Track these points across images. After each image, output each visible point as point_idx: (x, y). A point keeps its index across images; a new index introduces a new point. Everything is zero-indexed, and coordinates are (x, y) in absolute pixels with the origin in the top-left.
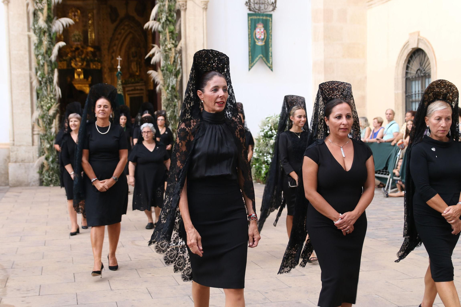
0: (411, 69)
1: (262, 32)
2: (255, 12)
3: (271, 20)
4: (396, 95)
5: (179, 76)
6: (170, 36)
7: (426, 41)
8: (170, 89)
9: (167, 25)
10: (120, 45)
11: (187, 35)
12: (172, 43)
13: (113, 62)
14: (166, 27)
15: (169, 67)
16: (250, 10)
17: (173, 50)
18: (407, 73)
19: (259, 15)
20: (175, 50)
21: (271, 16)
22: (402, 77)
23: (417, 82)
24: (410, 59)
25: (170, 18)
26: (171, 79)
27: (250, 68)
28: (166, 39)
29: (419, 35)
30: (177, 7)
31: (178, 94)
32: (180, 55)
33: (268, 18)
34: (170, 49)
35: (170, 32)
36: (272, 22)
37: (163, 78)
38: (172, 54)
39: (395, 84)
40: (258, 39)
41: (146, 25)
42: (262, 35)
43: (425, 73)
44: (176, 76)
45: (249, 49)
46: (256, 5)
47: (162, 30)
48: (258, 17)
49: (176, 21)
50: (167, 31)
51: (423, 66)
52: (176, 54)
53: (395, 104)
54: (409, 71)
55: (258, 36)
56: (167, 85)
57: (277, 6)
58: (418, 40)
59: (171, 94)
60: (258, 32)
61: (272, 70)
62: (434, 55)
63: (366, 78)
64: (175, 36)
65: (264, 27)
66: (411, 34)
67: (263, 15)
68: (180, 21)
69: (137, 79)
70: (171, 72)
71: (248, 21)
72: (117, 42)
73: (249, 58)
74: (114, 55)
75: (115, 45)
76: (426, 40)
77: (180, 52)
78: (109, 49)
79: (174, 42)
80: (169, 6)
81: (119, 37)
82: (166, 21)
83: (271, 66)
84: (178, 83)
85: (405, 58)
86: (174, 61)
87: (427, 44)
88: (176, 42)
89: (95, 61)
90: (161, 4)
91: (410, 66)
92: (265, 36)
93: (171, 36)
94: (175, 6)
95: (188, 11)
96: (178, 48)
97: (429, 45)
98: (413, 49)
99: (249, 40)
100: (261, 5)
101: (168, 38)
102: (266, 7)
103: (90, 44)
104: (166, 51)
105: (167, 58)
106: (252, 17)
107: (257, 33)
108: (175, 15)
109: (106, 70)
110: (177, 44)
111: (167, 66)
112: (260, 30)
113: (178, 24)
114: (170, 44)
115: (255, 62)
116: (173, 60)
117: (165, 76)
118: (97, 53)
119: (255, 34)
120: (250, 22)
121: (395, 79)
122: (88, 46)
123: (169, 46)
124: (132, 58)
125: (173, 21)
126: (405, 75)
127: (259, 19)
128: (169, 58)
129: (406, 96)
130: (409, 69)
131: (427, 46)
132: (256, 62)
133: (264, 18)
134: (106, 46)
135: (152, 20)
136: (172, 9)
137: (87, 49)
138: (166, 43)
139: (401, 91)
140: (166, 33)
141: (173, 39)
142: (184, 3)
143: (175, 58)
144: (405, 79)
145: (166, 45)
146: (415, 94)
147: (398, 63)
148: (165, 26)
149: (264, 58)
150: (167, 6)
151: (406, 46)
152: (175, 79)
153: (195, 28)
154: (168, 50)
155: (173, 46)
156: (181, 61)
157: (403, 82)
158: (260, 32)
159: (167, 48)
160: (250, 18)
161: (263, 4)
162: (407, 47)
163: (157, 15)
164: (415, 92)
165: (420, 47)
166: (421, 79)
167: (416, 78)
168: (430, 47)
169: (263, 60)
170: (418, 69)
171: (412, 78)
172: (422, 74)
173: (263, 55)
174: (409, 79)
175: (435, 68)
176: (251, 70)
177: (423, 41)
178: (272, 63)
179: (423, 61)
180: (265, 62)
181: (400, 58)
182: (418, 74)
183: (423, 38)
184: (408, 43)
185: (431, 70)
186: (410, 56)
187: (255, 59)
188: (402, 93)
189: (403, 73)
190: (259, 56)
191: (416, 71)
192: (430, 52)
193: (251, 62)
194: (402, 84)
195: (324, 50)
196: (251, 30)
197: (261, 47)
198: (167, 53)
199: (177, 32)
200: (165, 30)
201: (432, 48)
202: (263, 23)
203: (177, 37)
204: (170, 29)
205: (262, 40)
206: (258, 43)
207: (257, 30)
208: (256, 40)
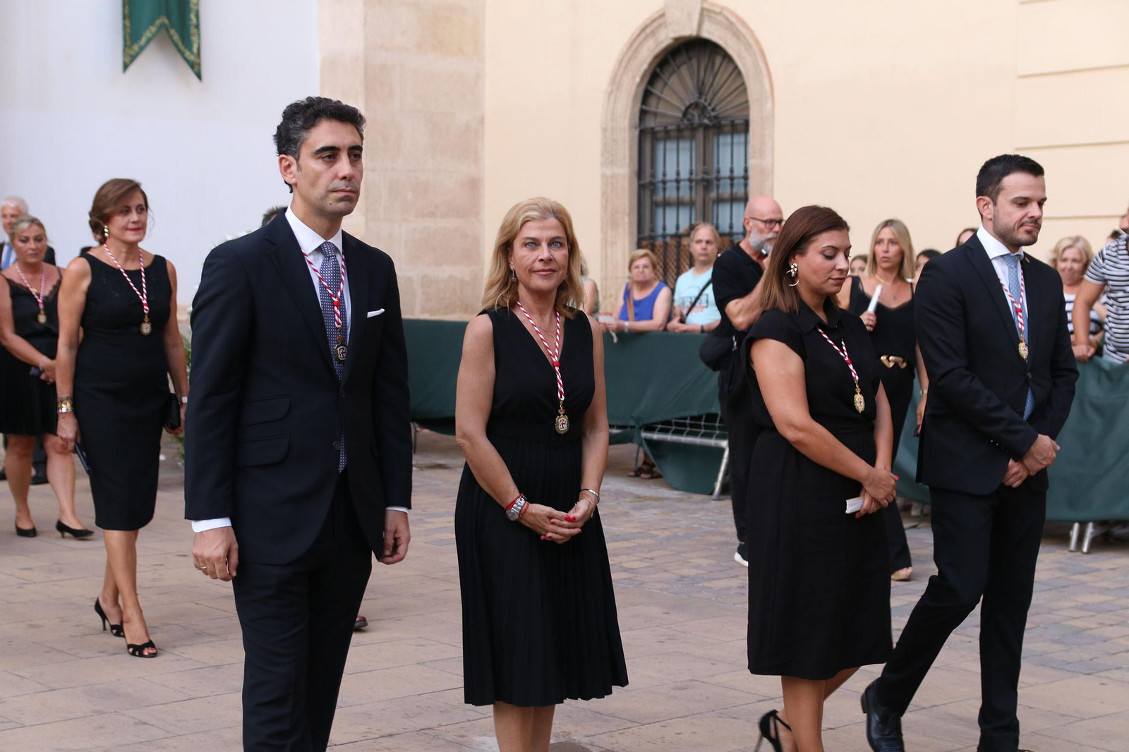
0: (660, 101)
4: (609, 182)
7: (733, 20)
18: (643, 114)
22: (631, 127)
23: (685, 145)
24: (658, 70)
27: (128, 60)
39: (605, 145)
43: (715, 117)
51: (709, 97)
53: (605, 208)
54: (652, 107)
58: (703, 10)
61: (199, 76)
62: (766, 64)
63: (482, 121)
76: (733, 14)
83: (197, 61)
85: (645, 66)
87: (740, 27)
91: (656, 90)
97: (744, 31)
98: (676, 39)
115: (143, 40)
121: (604, 130)
126: (637, 120)
129: (641, 187)
130: (653, 102)
131: (737, 35)
132: (149, 41)
139: (624, 170)
144: (637, 133)
146: (678, 181)
147: (615, 81)
149: (173, 32)
151: (648, 31)
157: (631, 140)
162: (653, 33)
164: (678, 174)
165: (705, 34)
166: (700, 134)
167: (679, 130)
168: (748, 37)
169: (171, 37)
170: (690, 106)
171: (667, 132)
172: (706, 121)
173: (169, 19)
174: (653, 133)
175: (769, 105)
176: (133, 68)
177: (719, 18)
178: (199, 50)
179: (709, 81)
180: (174, 42)
181: (624, 64)
182: (689, 120)
183: (723, 8)
184: (658, 20)
185: (747, 108)
186: (658, 60)
187: (144, 31)
188: (630, 178)
189: (632, 114)
190: (158, 22)
191: (683, 108)
192: (745, 54)
193: (129, 42)
194: (631, 148)
195: (365, 20)
201: (757, 42)
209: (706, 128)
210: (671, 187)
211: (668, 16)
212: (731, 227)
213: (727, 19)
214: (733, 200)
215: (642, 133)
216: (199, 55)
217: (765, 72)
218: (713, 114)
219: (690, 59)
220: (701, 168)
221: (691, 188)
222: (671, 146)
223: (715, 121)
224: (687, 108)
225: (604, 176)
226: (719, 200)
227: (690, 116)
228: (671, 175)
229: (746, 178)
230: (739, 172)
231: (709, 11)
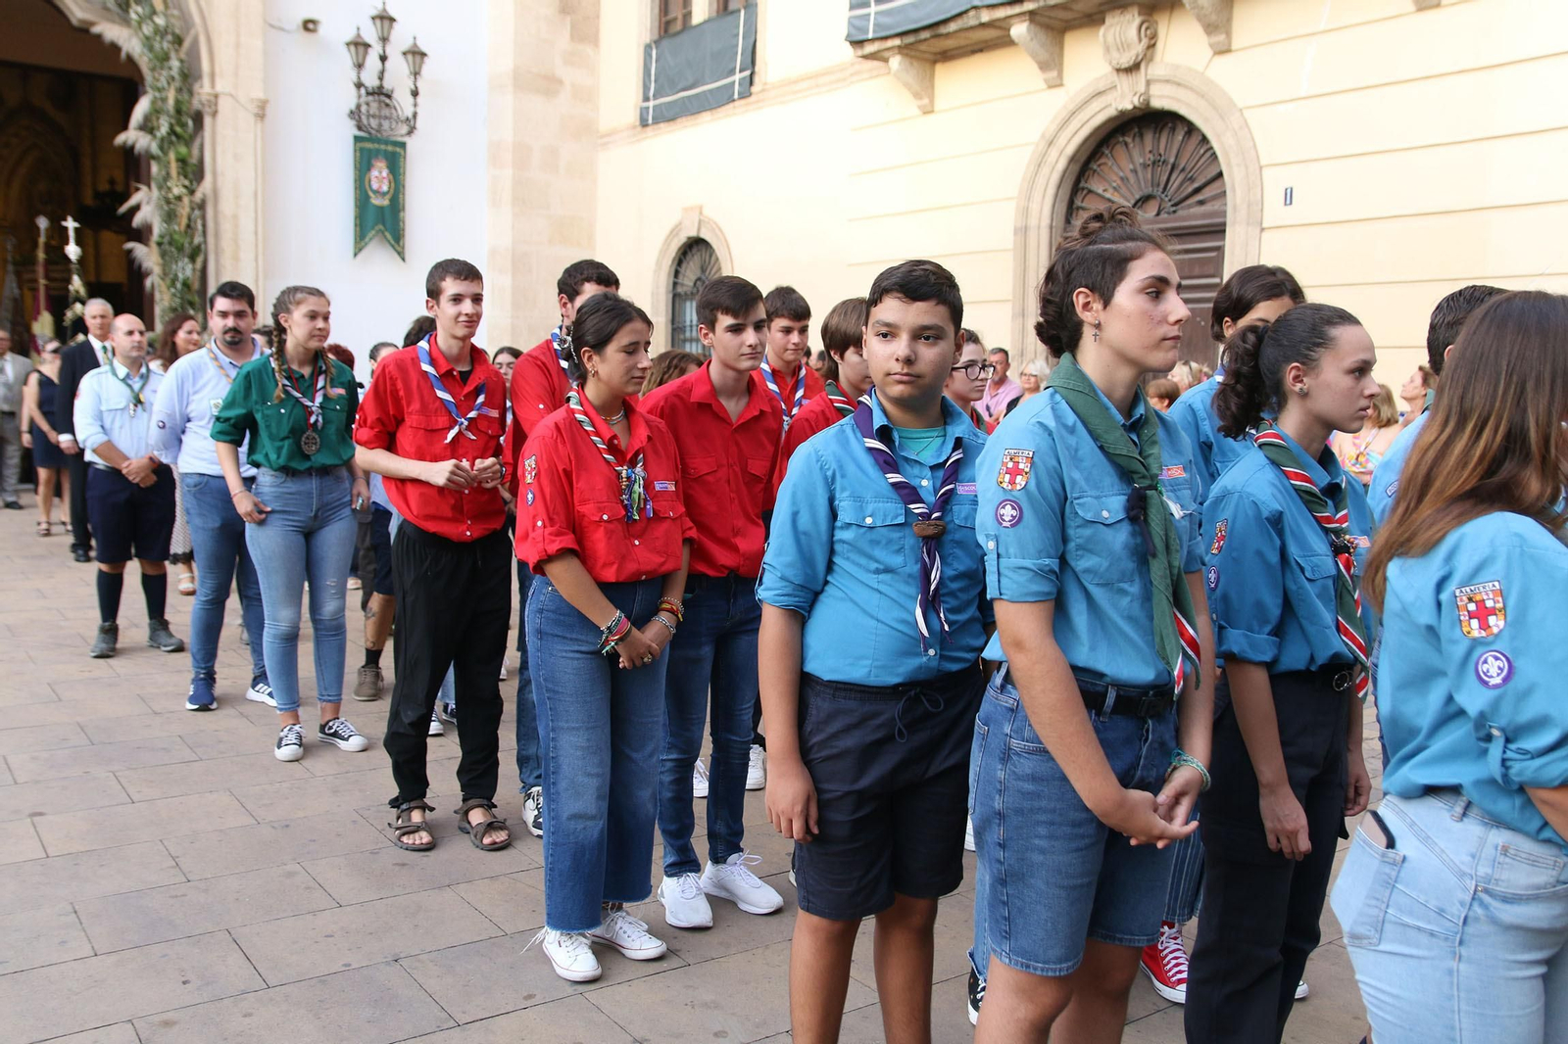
0: (684, 276)
1: (384, 178)
2: (370, 133)
3: (402, 153)
5: (199, 260)
6: (178, 168)
7: (714, 226)
8: (179, 285)
9: (171, 143)
11: (219, 169)
12: (185, 187)
14: (169, 148)
15: (176, 237)
16: (359, 128)
17: (186, 200)
18: (675, 284)
19: (378, 141)
20: (191, 202)
21: (403, 145)
22: (667, 292)
24: (681, 257)
25: (178, 129)
26: (180, 264)
27: (357, 251)
28: (168, 174)
29: (701, 213)
30: (196, 104)
31: (196, 299)
32: (202, 213)
33: (398, 150)
34: (179, 198)
35: (177, 160)
36: (405, 158)
37: (160, 261)
38: (184, 210)
39: (653, 303)
40: (377, 192)
41: (121, 139)
42: (383, 183)
44: (193, 258)
45: (356, 211)
46: (372, 120)
47: (160, 153)
48: (376, 146)
49: (192, 137)
50: (172, 156)
52: (193, 209)
54: (680, 281)
55: (375, 186)
56: (171, 276)
57: (418, 125)
58: (700, 222)
59: (182, 298)
60: (376, 177)
61: (403, 259)
62: (730, 254)
64: (189, 169)
65: (388, 167)
66: (686, 210)
67: (387, 142)
68: (202, 138)
70: (180, 249)
71: (355, 151)
73: (356, 231)
76: (715, 223)
77: (202, 206)
79: (187, 183)
80: (178, 102)
82: (168, 134)
84: (198, 274)
85: (674, 254)
86: (188, 226)
87: (717, 230)
88: (191, 183)
90: (157, 94)
91: (682, 270)
92: (390, 188)
93: (180, 170)
94: (190, 102)
95: (220, 117)
96: (198, 196)
97: (719, 233)
98: (689, 238)
99: (356, 193)
100: (383, 122)
101: (174, 171)
102: (394, 125)
104: (168, 202)
105: (170, 217)
106: (363, 145)
107: (373, 178)
108: (190, 123)
110: (194, 187)
111: (171, 236)
112: (381, 172)
113: (197, 144)
114: (177, 186)
115: (367, 239)
116: (184, 221)
117: (167, 258)
119: (370, 181)
120: (358, 154)
121: (653, 293)
123: (177, 191)
125: (186, 136)
126: (672, 288)
127: (378, 151)
128: (176, 216)
129: (674, 330)
130: (681, 276)
131: (717, 236)
132: (371, 239)
133: (390, 148)
135: (135, 129)
136: (184, 109)
138: (169, 184)
139: (664, 319)
140: (169, 163)
141: (186, 177)
142: (212, 99)
143: (189, 219)
144: (671, 296)
145: (170, 189)
146: (691, 326)
147: (658, 263)
148: (166, 146)
149: (386, 233)
150: (171, 102)
151: (674, 233)
152: (190, 266)
153: (237, 157)
154: (172, 200)
155: (184, 191)
156: (204, 226)
157: (667, 300)
158: (379, 176)
159: (170, 196)
160: (358, 144)
161: (386, 118)
162: (677, 234)
163: (147, 118)
165: (702, 236)
167: (692, 293)
168: (721, 236)
169: (385, 237)
170: (698, 278)
171: (685, 295)
173: (385, 226)
174: (679, 296)
176: (360, 256)
177: (709, 225)
178: (404, 244)
180: (389, 241)
181: (663, 253)
183: (709, 219)
184: (678, 227)
186: (681, 251)
187: (368, 233)
188: (666, 324)
189: (668, 284)
190: (377, 228)
191: (694, 281)
192: (721, 249)
193: (358, 240)
194: (667, 306)
195: (513, 225)
196: (360, 171)
197: (381, 208)
198: (172, 206)
199: (194, 160)
200: (165, 153)
201: (726, 241)
202: (387, 159)
203: (194, 172)
204: (177, 153)
205: (384, 194)
206: (376, 201)
207: (375, 173)
208: (371, 194)
210: (688, 329)
211: (683, 224)
213: (712, 226)
215: (675, 296)
216: (403, 248)
217: (729, 260)
219: (697, 251)
224: (696, 280)
231: (703, 221)
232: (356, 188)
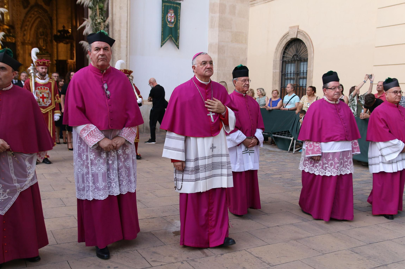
0: (288, 54)
1: (173, 17)
3: (179, 8)
4: (274, 73)
7: (305, 34)
10: (30, 26)
11: (114, 13)
12: (102, 19)
13: (25, 38)
14: (97, 4)
17: (102, 24)
18: (283, 57)
20: (104, 25)
21: (180, 4)
22: (280, 60)
23: (293, 65)
24: (287, 46)
27: (162, 45)
28: (96, 14)
29: (298, 29)
32: (108, 29)
33: (178, 6)
34: (100, 23)
35: (99, 9)
36: (180, 9)
38: (102, 28)
39: (274, 64)
40: (170, 22)
41: (79, 1)
42: (172, 19)
43: (300, 58)
45: (162, 30)
47: (93, 6)
48: (170, 4)
50: (97, 7)
51: (299, 53)
52: (105, 27)
53: (273, 80)
54: (285, 55)
55: (169, 20)
58: (298, 31)
60: (170, 16)
61: (178, 48)
63: (247, 59)
64: (103, 13)
65: (174, 13)
66: (291, 27)
67: (174, 3)
69: (44, 52)
71: (162, 6)
72: (28, 23)
73: (162, 37)
74: (25, 32)
75: (26, 25)
76: (305, 32)
77: (108, 27)
78: (21, 28)
79: (103, 18)
81: (30, 19)
83: (178, 44)
85: (284, 45)
87: (306, 35)
88: (104, 18)
89: (10, 36)
91: (286, 51)
92: (174, 20)
93: (100, 13)
96: (107, 22)
97: (307, 36)
98: (291, 39)
99: (162, 22)
101: (98, 13)
103: (5, 23)
104: (96, 25)
105: (96, 30)
106: (165, 4)
107: (168, 17)
109: (19, 43)
110: (105, 19)
112: (171, 15)
113: (106, 3)
114: (99, 19)
118: (12, 31)
119: (167, 17)
120: (163, 7)
121: (274, 61)
122: (4, 24)
123: (99, 21)
124: (40, 36)
126: (282, 59)
127: (171, 6)
129: (282, 75)
130: (286, 54)
131: (306, 37)
132: (167, 40)
133: (175, 5)
134: (20, 26)
137: (3, 26)
138: (96, 18)
139: (278, 71)
140: (96, 10)
141: (102, 15)
144: (282, 62)
145: (96, 20)
146: (291, 73)
147: (277, 49)
149: (173, 38)
151: (285, 37)
153: (121, 8)
154: (97, 24)
155: (102, 21)
157: (280, 63)
158: (171, 16)
159: (97, 22)
160: (163, 4)
164: (291, 72)
165: (298, 37)
166: (296, 62)
167: (292, 61)
168: (308, 38)
169: (172, 39)
170: (294, 55)
171: (289, 61)
172: (298, 59)
173: (172, 35)
174: (285, 61)
175: (313, 55)
177: (302, 33)
178: (179, 42)
179: (299, 49)
180: (173, 41)
181: (279, 45)
182: (294, 59)
183: (302, 31)
184: (287, 34)
185: (308, 56)
186: (287, 44)
187: (166, 38)
188: (280, 72)
189: (280, 57)
190: (169, 36)
191: (293, 56)
192: (307, 42)
193: (162, 41)
194: (280, 65)
195: (219, 35)
196: (164, 14)
197: (171, 28)
198: (97, 26)
199: (105, 9)
200: (95, 7)
201: (310, 39)
202: (173, 9)
203: (105, 13)
204: (100, 6)
205: (172, 23)
206: (169, 25)
207: (169, 15)
208: (168, 23)
209: (298, 60)
210: (289, 75)
211: (289, 33)
212: (303, 85)
213: (303, 33)
214: (303, 78)
215: (283, 62)
217: (312, 47)
218: (300, 57)
219: (295, 44)
220: (296, 70)
221: (294, 75)
222: (289, 65)
223: (300, 59)
224: (294, 56)
225: (273, 72)
226: (300, 78)
227: (294, 58)
228: (289, 72)
229: (307, 73)
230: (305, 71)
231: (299, 32)
232: (162, 21)
